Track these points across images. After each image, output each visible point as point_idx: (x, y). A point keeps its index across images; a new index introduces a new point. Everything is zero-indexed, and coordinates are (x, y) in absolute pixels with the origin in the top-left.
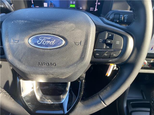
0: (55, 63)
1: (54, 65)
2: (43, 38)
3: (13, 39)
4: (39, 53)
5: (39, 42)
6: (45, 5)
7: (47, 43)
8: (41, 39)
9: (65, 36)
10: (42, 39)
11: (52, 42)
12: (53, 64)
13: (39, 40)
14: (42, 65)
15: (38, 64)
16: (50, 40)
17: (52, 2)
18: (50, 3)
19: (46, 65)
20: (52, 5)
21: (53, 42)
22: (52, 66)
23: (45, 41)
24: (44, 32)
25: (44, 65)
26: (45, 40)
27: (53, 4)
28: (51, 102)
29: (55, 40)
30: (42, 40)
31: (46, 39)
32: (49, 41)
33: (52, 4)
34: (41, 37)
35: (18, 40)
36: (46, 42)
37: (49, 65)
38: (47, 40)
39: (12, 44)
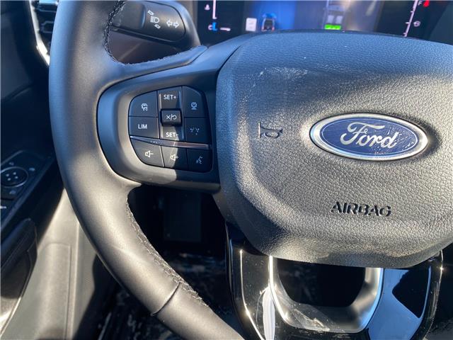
0: (389, 208)
1: (385, 212)
2: (359, 127)
3: (265, 126)
4: (345, 174)
5: (346, 139)
6: (251, 24)
7: (373, 142)
8: (352, 128)
9: (433, 122)
10: (357, 130)
11: (388, 140)
12: (381, 210)
13: (346, 131)
14: (344, 211)
15: (334, 207)
16: (383, 133)
17: (271, 17)
18: (264, 20)
19: (360, 211)
20: (272, 24)
21: (391, 140)
22: (377, 215)
23: (367, 135)
24: (365, 107)
25: (351, 211)
26: (365, 132)
27: (273, 21)
28: (322, 325)
29: (397, 134)
30: (358, 133)
31: (370, 129)
32: (380, 137)
33: (271, 21)
34: (354, 121)
35: (280, 129)
36: (369, 139)
37: (369, 212)
38: (371, 132)
39: (258, 139)
